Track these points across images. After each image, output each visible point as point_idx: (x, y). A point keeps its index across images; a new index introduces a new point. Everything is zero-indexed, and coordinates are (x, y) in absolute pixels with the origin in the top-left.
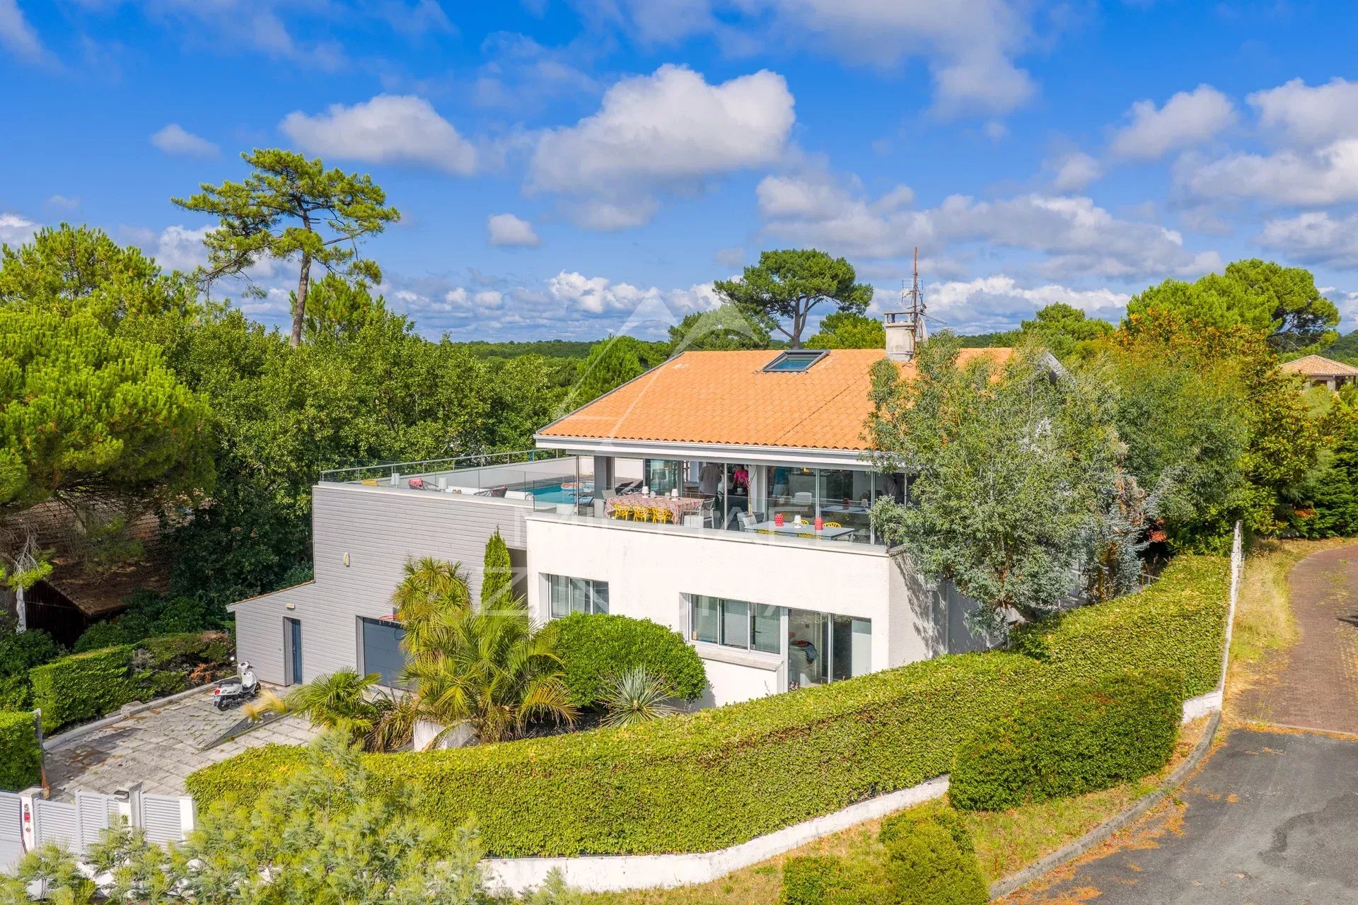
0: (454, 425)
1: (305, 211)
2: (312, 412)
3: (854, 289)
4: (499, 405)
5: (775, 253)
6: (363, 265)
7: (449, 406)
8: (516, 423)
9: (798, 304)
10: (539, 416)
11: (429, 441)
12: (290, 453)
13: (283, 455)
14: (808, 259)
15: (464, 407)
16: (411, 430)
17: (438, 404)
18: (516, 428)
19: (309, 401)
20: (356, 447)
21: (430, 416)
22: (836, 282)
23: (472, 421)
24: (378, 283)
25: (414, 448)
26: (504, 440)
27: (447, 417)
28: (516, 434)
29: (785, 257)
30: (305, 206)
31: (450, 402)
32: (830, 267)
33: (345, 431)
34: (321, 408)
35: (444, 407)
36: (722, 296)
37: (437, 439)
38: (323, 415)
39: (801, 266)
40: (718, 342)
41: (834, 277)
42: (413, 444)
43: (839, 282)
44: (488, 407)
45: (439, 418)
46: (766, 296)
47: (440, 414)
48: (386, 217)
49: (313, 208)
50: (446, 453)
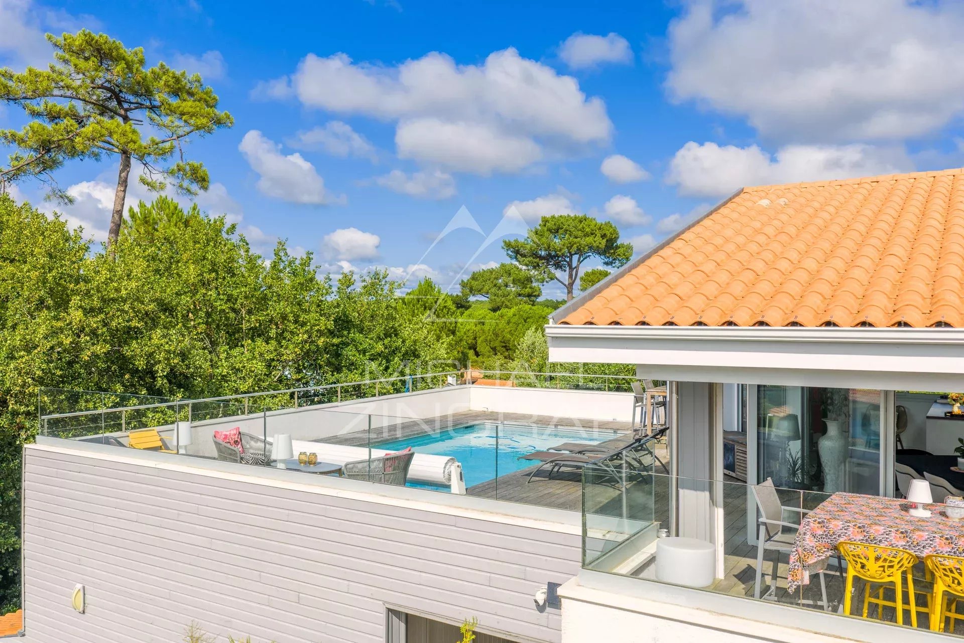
0: (291, 346)
1: (126, 110)
2: (76, 315)
3: (617, 247)
4: (344, 323)
5: (553, 217)
6: (188, 168)
7: (282, 323)
8: (365, 346)
9: (571, 260)
10: (391, 337)
11: (259, 367)
12: (40, 381)
13: (24, 385)
14: (581, 222)
15: (303, 324)
16: (235, 352)
17: (271, 321)
18: (364, 352)
19: (75, 300)
20: (152, 374)
21: (259, 336)
22: (605, 240)
23: (312, 342)
24: (205, 188)
25: (239, 375)
26: (352, 366)
27: (280, 337)
28: (365, 359)
29: (562, 220)
30: (126, 106)
31: (284, 317)
32: (600, 229)
33: (134, 349)
34: (89, 312)
35: (276, 324)
36: (510, 252)
37: (269, 365)
38: (94, 322)
39: (576, 227)
40: (500, 292)
41: (604, 236)
42: (238, 370)
43: (607, 241)
44: (331, 325)
45: (271, 338)
46: (543, 253)
47: (273, 333)
48: (218, 122)
49: (136, 108)
50: (280, 381)
